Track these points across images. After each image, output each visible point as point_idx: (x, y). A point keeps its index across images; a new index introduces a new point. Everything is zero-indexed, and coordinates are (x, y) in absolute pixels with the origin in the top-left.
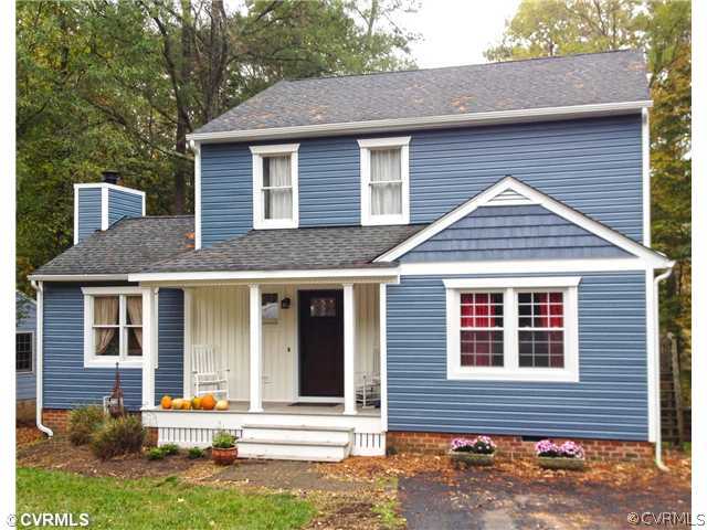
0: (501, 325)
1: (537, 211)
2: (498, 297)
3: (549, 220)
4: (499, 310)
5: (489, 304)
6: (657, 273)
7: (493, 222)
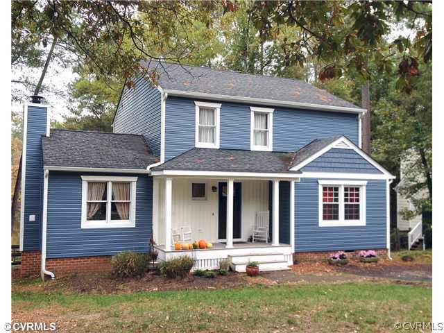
0: (337, 201)
1: (352, 152)
2: (336, 189)
3: (356, 156)
4: (337, 195)
5: (333, 192)
6: (390, 180)
7: (336, 155)
